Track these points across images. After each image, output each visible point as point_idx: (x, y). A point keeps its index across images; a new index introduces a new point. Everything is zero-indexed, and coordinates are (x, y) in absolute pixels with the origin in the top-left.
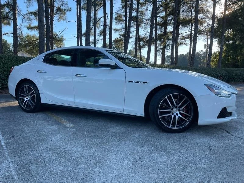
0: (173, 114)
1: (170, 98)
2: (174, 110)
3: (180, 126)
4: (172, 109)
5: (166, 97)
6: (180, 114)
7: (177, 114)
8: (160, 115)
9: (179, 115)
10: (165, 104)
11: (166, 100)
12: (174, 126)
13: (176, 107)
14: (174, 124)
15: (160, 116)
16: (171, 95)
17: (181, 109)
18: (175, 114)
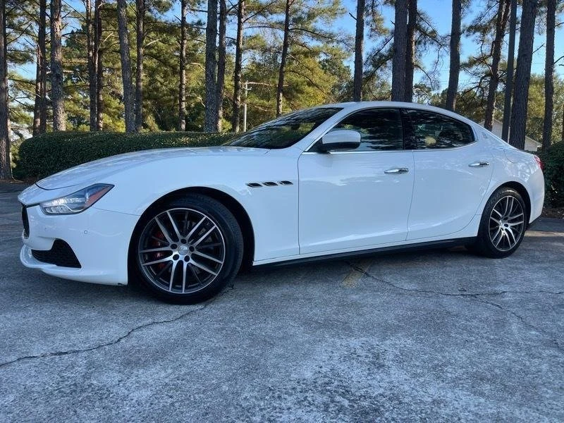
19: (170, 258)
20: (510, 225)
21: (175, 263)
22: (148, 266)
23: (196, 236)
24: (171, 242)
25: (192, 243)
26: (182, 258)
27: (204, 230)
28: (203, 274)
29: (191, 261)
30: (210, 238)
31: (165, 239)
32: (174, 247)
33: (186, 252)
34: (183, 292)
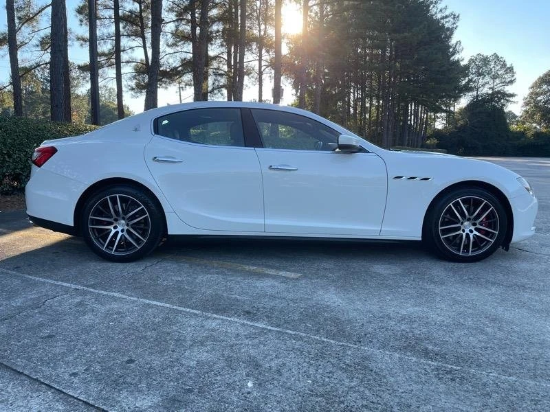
0: (464, 231)
1: (457, 205)
2: (466, 223)
3: (477, 250)
4: (462, 223)
5: (451, 204)
6: (477, 230)
7: (471, 231)
8: (443, 235)
9: (475, 232)
10: (448, 215)
11: (450, 210)
12: (468, 251)
13: (469, 220)
14: (466, 247)
15: (442, 237)
16: (459, 199)
17: (478, 222)
18: (467, 231)
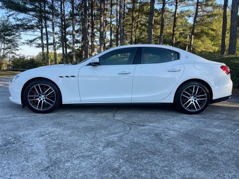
19: (38, 99)
20: (197, 99)
21: (40, 101)
22: (31, 101)
23: (47, 93)
24: (39, 94)
25: (46, 95)
26: (42, 99)
27: (50, 91)
28: (48, 105)
29: (45, 101)
30: (52, 94)
31: (37, 93)
32: (40, 96)
33: (43, 97)
34: (41, 110)
